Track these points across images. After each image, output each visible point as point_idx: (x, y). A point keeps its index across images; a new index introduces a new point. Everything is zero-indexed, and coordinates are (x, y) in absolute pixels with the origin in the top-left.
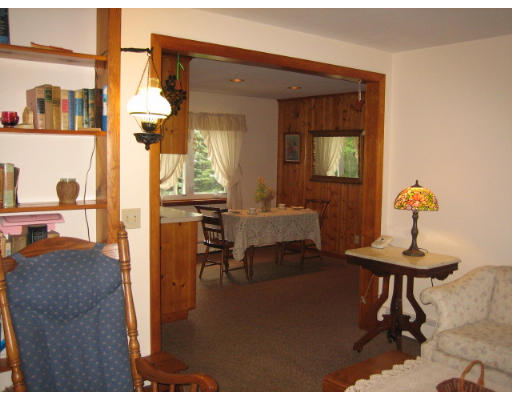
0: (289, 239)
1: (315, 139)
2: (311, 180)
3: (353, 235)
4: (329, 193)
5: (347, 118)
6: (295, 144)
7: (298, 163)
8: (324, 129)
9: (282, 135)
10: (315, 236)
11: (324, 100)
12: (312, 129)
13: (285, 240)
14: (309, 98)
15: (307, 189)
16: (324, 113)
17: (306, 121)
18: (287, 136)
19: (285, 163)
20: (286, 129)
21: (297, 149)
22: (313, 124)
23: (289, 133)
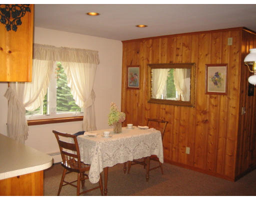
0: (138, 156)
1: (153, 70)
2: (149, 102)
3: (184, 147)
4: (164, 113)
5: (180, 54)
6: (136, 74)
7: (138, 89)
8: (160, 62)
9: (125, 68)
10: (159, 152)
11: (160, 39)
12: (150, 63)
13: (135, 158)
14: (147, 39)
15: (146, 109)
16: (160, 50)
17: (145, 57)
18: (129, 68)
19: (128, 88)
20: (128, 63)
21: (137, 78)
22: (150, 59)
23: (131, 66)
